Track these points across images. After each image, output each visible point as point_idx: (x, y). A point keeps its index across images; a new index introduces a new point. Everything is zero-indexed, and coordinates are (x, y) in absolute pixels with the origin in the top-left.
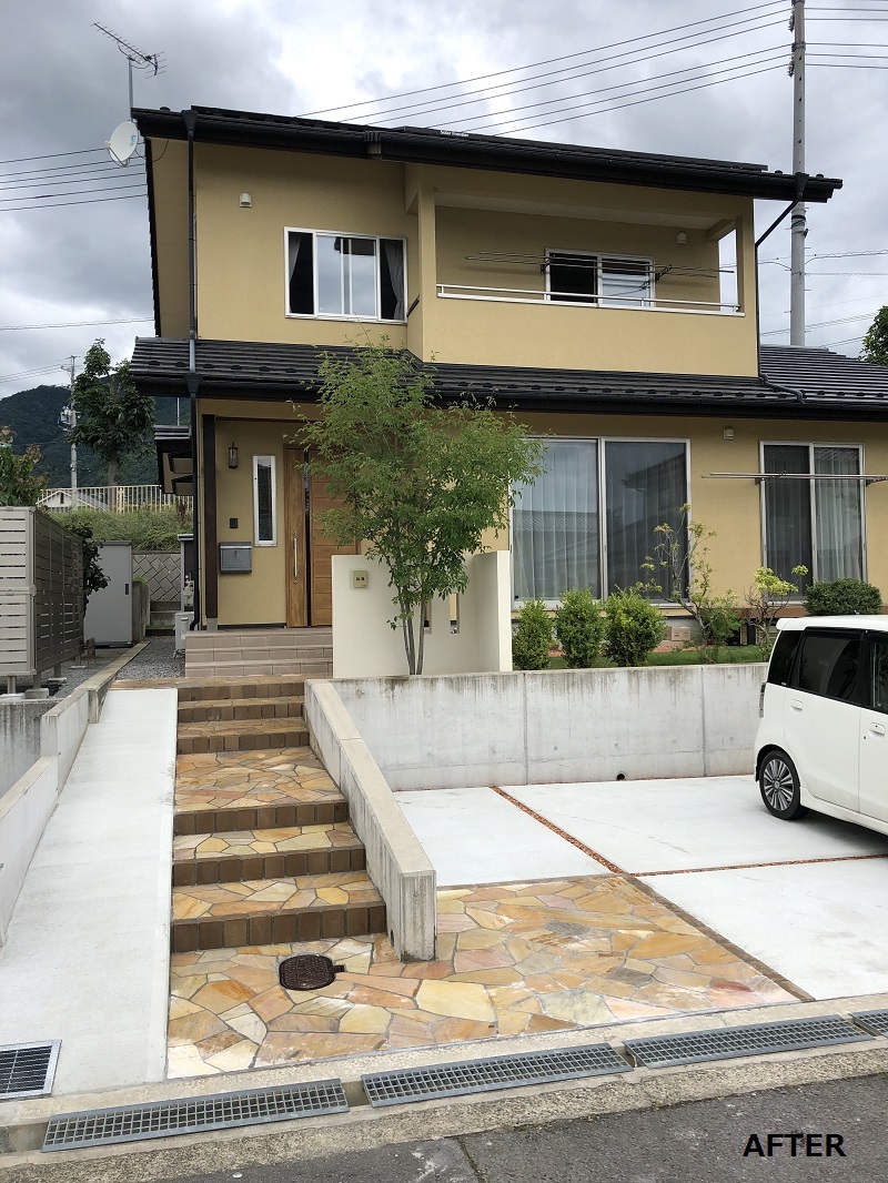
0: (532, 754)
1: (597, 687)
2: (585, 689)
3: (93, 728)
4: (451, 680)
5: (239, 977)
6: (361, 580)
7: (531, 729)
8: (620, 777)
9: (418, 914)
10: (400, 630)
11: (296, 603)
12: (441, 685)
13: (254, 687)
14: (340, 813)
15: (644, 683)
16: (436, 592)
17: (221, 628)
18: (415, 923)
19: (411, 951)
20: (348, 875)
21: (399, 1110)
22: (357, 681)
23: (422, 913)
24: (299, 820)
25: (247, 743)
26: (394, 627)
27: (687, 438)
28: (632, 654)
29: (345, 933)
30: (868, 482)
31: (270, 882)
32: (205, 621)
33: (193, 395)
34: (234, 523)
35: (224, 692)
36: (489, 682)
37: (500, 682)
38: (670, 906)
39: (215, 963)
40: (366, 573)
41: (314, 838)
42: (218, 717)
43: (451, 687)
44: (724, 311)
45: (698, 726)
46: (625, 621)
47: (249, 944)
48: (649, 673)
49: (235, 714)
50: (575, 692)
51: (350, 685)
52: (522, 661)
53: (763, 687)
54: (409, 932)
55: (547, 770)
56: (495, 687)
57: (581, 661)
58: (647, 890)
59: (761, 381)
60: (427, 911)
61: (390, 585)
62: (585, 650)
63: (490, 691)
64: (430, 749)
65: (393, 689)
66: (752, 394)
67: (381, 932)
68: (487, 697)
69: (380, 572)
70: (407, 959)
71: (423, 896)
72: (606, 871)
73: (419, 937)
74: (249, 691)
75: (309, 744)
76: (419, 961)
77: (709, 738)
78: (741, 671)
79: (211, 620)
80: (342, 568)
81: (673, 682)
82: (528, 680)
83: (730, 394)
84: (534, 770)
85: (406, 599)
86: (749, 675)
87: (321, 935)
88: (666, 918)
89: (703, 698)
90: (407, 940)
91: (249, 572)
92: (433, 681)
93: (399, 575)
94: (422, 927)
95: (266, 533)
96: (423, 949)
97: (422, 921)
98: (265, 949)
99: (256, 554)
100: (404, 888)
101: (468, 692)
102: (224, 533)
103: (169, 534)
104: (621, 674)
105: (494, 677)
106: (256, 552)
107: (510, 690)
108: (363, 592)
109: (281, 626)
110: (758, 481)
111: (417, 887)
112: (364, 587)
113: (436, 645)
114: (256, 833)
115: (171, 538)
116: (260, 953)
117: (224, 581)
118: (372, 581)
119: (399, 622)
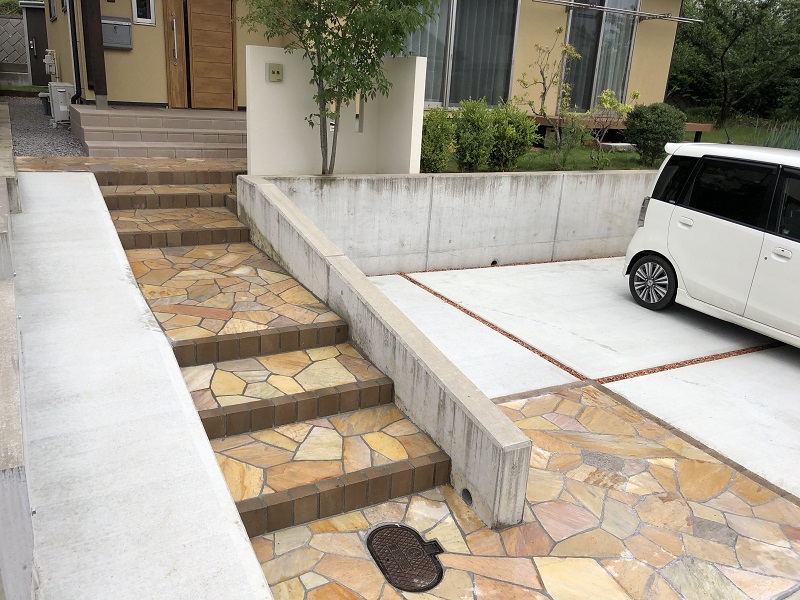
0: (432, 246)
1: (487, 191)
2: (478, 192)
3: (18, 220)
4: (372, 182)
6: (276, 73)
7: (433, 225)
8: (494, 263)
9: (514, 485)
10: (317, 128)
11: (176, 85)
12: (363, 186)
13: (171, 174)
14: (340, 334)
15: (522, 187)
17: (113, 104)
18: (509, 493)
19: (502, 518)
20: (379, 412)
22: (289, 179)
23: (517, 483)
24: (302, 344)
25: (190, 239)
26: (312, 124)
30: (641, 19)
31: (304, 426)
32: (89, 95)
35: (141, 178)
36: (404, 184)
37: (412, 183)
40: (281, 66)
42: (143, 206)
43: (372, 188)
45: (554, 222)
46: (511, 131)
47: (318, 516)
48: (527, 179)
49: (160, 202)
50: (470, 195)
51: (283, 183)
52: (427, 166)
54: (504, 502)
55: (442, 259)
56: (408, 189)
57: (469, 165)
60: (522, 481)
61: (312, 82)
62: (478, 156)
63: (404, 192)
64: (351, 243)
65: (322, 188)
67: (444, 484)
68: (401, 198)
69: (298, 68)
70: (499, 526)
71: (520, 466)
72: (573, 379)
73: (512, 505)
74: (166, 178)
75: (252, 242)
76: (510, 526)
77: (560, 231)
78: (590, 178)
79: (99, 97)
80: (255, 59)
81: (542, 185)
82: (436, 183)
84: (433, 260)
85: (323, 98)
86: (594, 181)
87: (389, 497)
89: (560, 199)
90: (501, 510)
91: (128, 50)
92: (357, 182)
94: (516, 496)
95: (144, 11)
96: (513, 516)
97: (516, 490)
98: (339, 521)
99: (136, 34)
100: (504, 462)
101: (386, 193)
102: (104, 7)
104: (505, 177)
105: (408, 180)
106: (135, 29)
107: (420, 192)
108: (277, 86)
109: (163, 106)
110: (568, 9)
111: (516, 459)
112: (280, 81)
113: (349, 142)
114: (262, 360)
116: (336, 530)
117: (109, 57)
118: (288, 74)
119: (317, 120)
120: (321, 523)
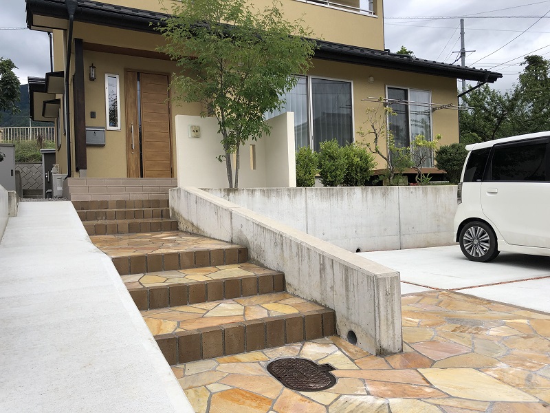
1: (346, 197)
2: (339, 199)
4: (264, 191)
6: (196, 132)
7: (309, 220)
8: (358, 251)
9: (390, 312)
10: (224, 163)
11: (133, 166)
12: (258, 194)
13: (125, 202)
15: (370, 195)
16: (250, 137)
18: (387, 319)
19: (386, 343)
23: (392, 311)
25: (135, 229)
26: (220, 161)
27: (352, 79)
28: (357, 180)
29: (305, 338)
30: (434, 110)
31: (213, 304)
33: (72, 16)
34: (93, 115)
35: (104, 205)
36: (286, 193)
37: (292, 192)
39: (205, 374)
43: (264, 195)
44: (362, 13)
45: (397, 221)
46: (356, 160)
47: (225, 354)
48: (373, 190)
49: (116, 215)
50: (334, 200)
52: (300, 183)
54: (383, 327)
56: (289, 196)
58: (471, 297)
60: (396, 308)
61: (219, 132)
62: (336, 177)
63: (286, 198)
65: (228, 195)
67: (332, 335)
68: (285, 201)
69: (211, 125)
70: (382, 353)
71: (393, 295)
73: (391, 332)
75: (178, 229)
76: (392, 354)
77: (403, 227)
78: (417, 189)
79: (82, 171)
80: (182, 124)
81: (384, 194)
85: (229, 143)
86: (421, 192)
87: (286, 341)
89: (399, 204)
90: (382, 335)
92: (253, 191)
94: (393, 323)
95: (113, 121)
96: (394, 343)
97: (393, 317)
98: (242, 357)
100: (378, 287)
101: (274, 199)
104: (357, 189)
105: (289, 190)
106: (108, 134)
107: (298, 198)
108: (197, 140)
110: (385, 105)
111: (388, 287)
112: (198, 137)
115: (34, 156)
116: (239, 361)
117: (89, 151)
118: (203, 133)
119: (224, 159)
120: (226, 358)
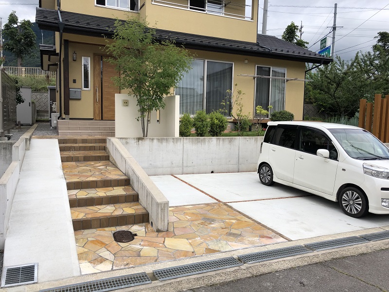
0: (185, 164)
1: (207, 143)
2: (203, 144)
3: (28, 152)
4: (159, 139)
5: (99, 239)
6: (126, 103)
7: (185, 156)
8: (212, 172)
10: (140, 121)
11: (97, 111)
12: (155, 141)
13: (86, 140)
14: (126, 182)
15: (221, 142)
16: (154, 109)
17: (70, 119)
18: (161, 219)
19: (160, 228)
20: (132, 203)
21: (169, 282)
22: (126, 138)
23: (164, 215)
24: (112, 185)
25: (86, 159)
26: (138, 120)
27: (233, 62)
28: (217, 133)
29: (134, 223)
30: (287, 81)
31: (105, 206)
32: (64, 116)
33: (62, 31)
34: (74, 81)
35: (75, 141)
36: (172, 140)
37: (175, 140)
38: (239, 212)
39: (90, 234)
40: (128, 101)
41: (119, 191)
42: (74, 150)
43: (159, 142)
44: (246, 19)
45: (237, 156)
46: (216, 121)
47: (100, 227)
48: (223, 139)
49: (80, 149)
50: (199, 145)
51: (124, 140)
52: (182, 134)
53: (262, 143)
54: (159, 222)
55: (190, 170)
56: (173, 142)
57: (201, 134)
58: (231, 207)
59: (257, 44)
60: (166, 215)
61: (137, 105)
62: (203, 131)
64: (151, 162)
65: (139, 141)
66: (255, 48)
67: (147, 222)
68: (171, 145)
69: (133, 100)
70: (158, 231)
71: (165, 210)
72: (216, 201)
73: (163, 223)
74: (84, 141)
75: (109, 160)
76: (163, 231)
77: (240, 160)
78: (251, 139)
79: (67, 116)
80: (118, 99)
81: (230, 142)
82: (185, 140)
83: (248, 48)
84: (185, 170)
85: (143, 111)
86: (253, 140)
87: (126, 224)
88: (239, 216)
89: (239, 147)
90: (159, 225)
91: (80, 99)
92: (153, 139)
93: (140, 102)
94: (164, 220)
95: (86, 86)
96: (164, 228)
97: (164, 218)
98: (106, 229)
99: (83, 94)
100: (158, 207)
101: (164, 144)
102: (71, 85)
103: (43, 86)
104: (214, 139)
105: (173, 139)
106: (82, 92)
107: (179, 143)
108: (127, 107)
109: (92, 119)
110: (254, 78)
111: (163, 207)
113: (152, 128)
114: (97, 189)
115: (44, 88)
116: (105, 230)
117: (71, 102)
118: (130, 104)
119: (140, 119)
120: (100, 229)
